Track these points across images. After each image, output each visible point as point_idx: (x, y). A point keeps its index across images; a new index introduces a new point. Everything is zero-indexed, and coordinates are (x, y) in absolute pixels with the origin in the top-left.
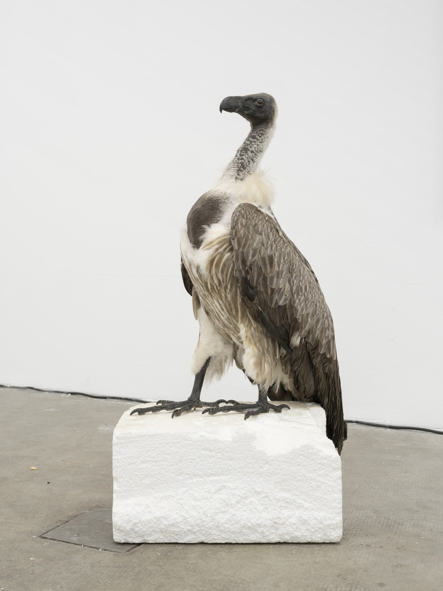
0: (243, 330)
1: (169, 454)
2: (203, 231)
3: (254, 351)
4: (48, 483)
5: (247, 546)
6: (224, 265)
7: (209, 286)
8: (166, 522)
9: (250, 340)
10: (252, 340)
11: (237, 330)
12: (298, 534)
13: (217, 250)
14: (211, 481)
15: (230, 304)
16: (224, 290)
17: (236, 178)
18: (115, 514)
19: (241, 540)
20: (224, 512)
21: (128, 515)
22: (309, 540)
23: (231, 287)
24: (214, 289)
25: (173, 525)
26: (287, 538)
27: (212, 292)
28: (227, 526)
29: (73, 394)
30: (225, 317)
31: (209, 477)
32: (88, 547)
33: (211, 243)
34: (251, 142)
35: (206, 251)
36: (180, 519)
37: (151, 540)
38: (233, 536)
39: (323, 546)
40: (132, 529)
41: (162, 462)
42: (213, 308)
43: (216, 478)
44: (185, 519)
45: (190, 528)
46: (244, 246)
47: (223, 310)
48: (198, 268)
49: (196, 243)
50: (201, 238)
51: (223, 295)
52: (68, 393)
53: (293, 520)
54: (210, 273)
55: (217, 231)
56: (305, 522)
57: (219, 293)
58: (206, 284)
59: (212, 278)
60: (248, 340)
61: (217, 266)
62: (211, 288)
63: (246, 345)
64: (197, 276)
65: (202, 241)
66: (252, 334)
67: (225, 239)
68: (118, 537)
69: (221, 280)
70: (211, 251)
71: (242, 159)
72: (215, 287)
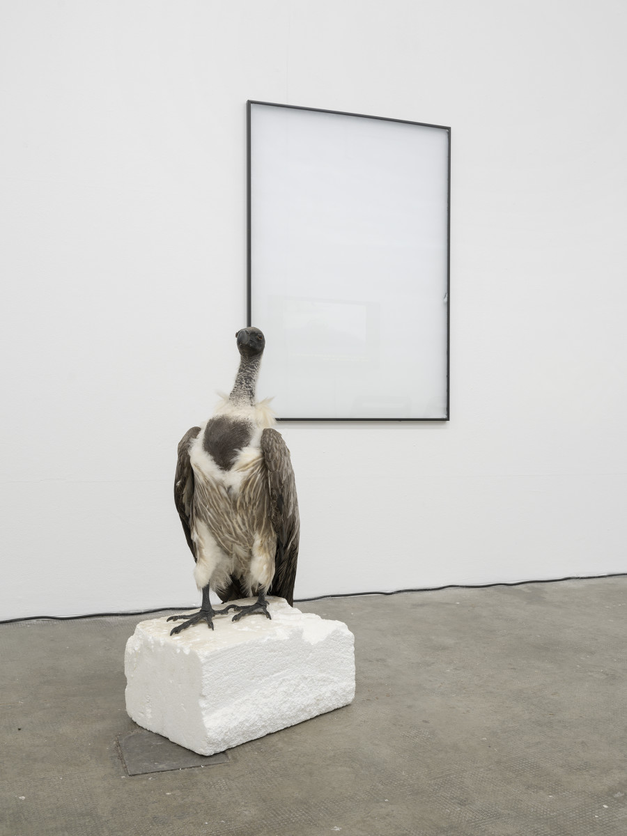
0: (258, 539)
1: (245, 662)
2: (236, 454)
3: (267, 559)
4: (19, 729)
5: (298, 726)
6: (257, 485)
7: (238, 504)
8: (247, 724)
9: (265, 549)
10: (267, 549)
11: (251, 542)
12: (330, 705)
13: (253, 471)
14: (275, 678)
15: (254, 519)
16: (251, 507)
18: (210, 729)
19: (296, 722)
20: (285, 702)
21: (220, 727)
22: (336, 707)
23: (259, 504)
24: (243, 507)
25: (253, 725)
26: (324, 711)
27: (240, 509)
28: (287, 713)
30: (244, 530)
31: (273, 674)
32: (187, 768)
33: (247, 465)
34: (252, 371)
35: (241, 473)
36: (257, 718)
37: (233, 744)
38: (290, 720)
40: (222, 739)
41: (241, 671)
43: (277, 674)
44: (261, 716)
45: (264, 723)
46: (280, 467)
47: (244, 524)
48: (229, 489)
49: (225, 465)
50: (232, 460)
51: (250, 511)
53: (328, 694)
54: (243, 492)
55: (249, 454)
56: (334, 693)
57: (247, 510)
58: (235, 502)
59: (244, 497)
60: (263, 549)
61: (252, 486)
62: (239, 506)
64: (226, 495)
65: (233, 464)
66: (268, 543)
67: (259, 462)
69: (252, 498)
70: (247, 473)
71: (250, 387)
72: (244, 505)
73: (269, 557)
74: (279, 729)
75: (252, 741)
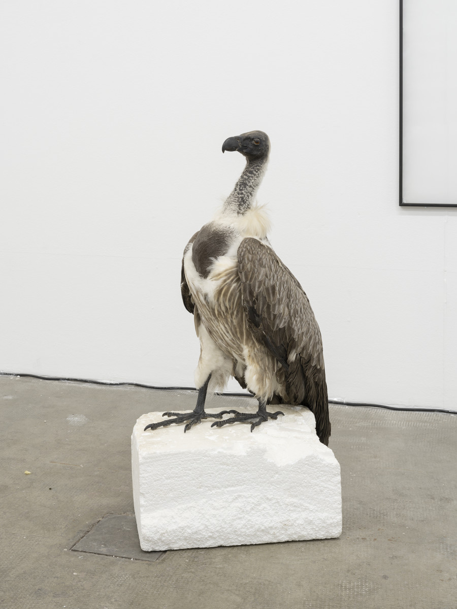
0: (246, 350)
1: (190, 470)
2: (211, 263)
3: (256, 369)
4: (50, 489)
5: (260, 547)
6: (232, 294)
7: (216, 312)
8: (189, 531)
9: (253, 359)
10: (255, 359)
11: (241, 350)
12: (304, 533)
13: (225, 281)
14: (228, 491)
15: (235, 328)
16: (230, 316)
17: (238, 213)
18: (144, 526)
19: (255, 542)
20: (240, 518)
21: (155, 527)
22: (314, 538)
23: (237, 313)
24: (221, 315)
25: (196, 533)
26: (295, 537)
27: (219, 317)
28: (243, 530)
29: (22, 375)
30: (230, 338)
31: (226, 487)
32: (119, 557)
33: (219, 274)
34: (249, 177)
35: (214, 282)
36: (202, 527)
37: (175, 547)
38: (248, 538)
39: (326, 542)
40: (160, 539)
41: (185, 477)
42: (217, 329)
43: (232, 489)
44: (206, 526)
45: (211, 534)
46: (251, 279)
47: (228, 332)
48: (206, 296)
49: (204, 272)
50: (208, 269)
51: (229, 320)
52: (17, 375)
53: (300, 522)
54: (218, 300)
55: (224, 264)
56: (310, 523)
57: (226, 318)
58: (213, 310)
59: (219, 305)
60: (251, 359)
61: (225, 295)
62: (218, 314)
63: (248, 362)
64: (204, 302)
65: (209, 272)
66: (255, 354)
67: (232, 272)
68: (145, 546)
69: (228, 307)
70: (220, 282)
71: (242, 194)
72: (222, 313)
73: (258, 368)
74: (235, 544)
75: (199, 548)
